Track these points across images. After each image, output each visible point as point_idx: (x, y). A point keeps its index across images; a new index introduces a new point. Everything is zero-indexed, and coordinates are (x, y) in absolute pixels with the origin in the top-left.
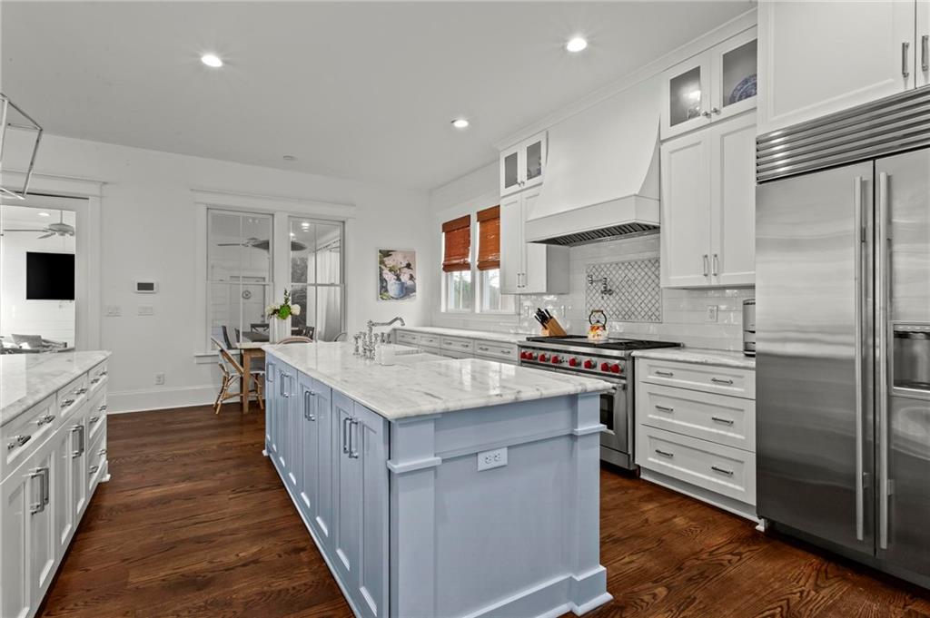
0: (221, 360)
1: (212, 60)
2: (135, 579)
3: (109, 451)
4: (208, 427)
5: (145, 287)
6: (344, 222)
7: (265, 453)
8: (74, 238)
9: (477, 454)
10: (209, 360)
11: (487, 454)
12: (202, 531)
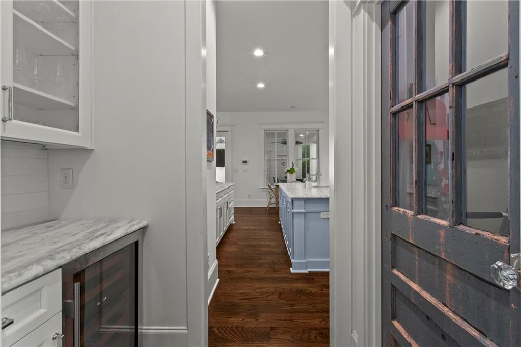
0: (269, 190)
1: (261, 85)
2: (239, 243)
3: (234, 213)
4: (264, 214)
5: (245, 162)
6: (318, 131)
7: (279, 222)
8: (224, 144)
9: (320, 212)
10: (265, 190)
11: (324, 213)
12: (257, 237)
